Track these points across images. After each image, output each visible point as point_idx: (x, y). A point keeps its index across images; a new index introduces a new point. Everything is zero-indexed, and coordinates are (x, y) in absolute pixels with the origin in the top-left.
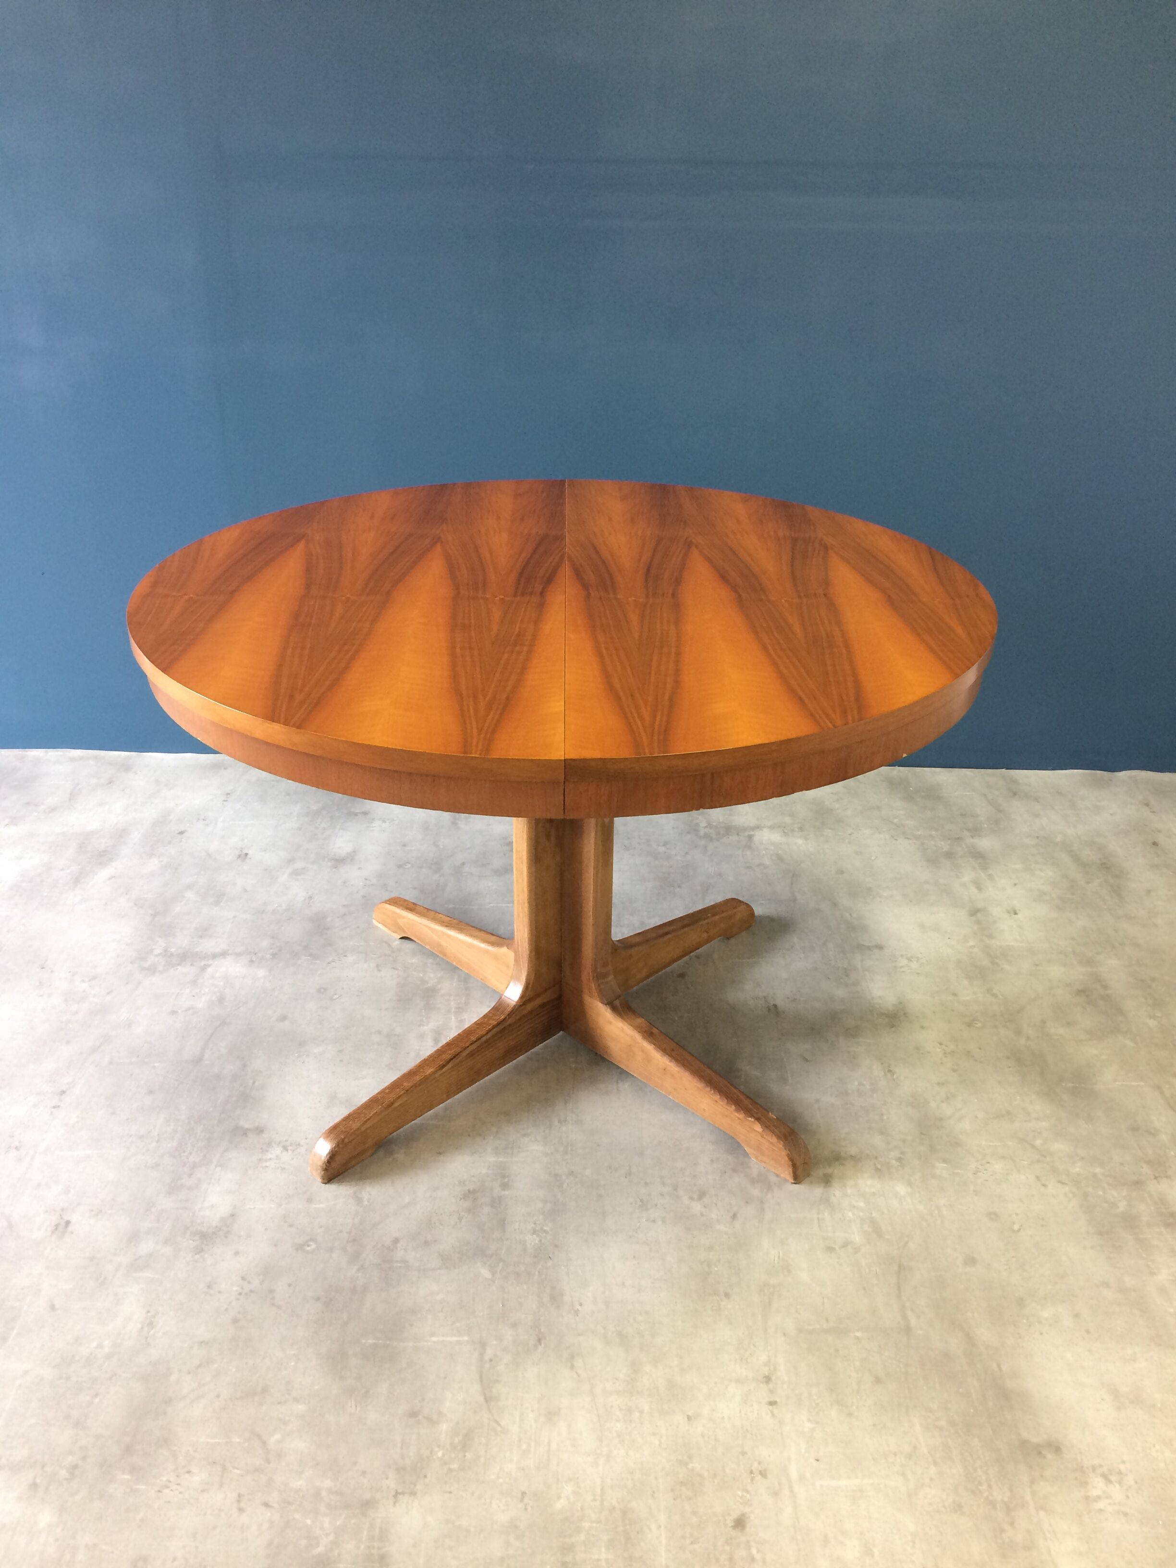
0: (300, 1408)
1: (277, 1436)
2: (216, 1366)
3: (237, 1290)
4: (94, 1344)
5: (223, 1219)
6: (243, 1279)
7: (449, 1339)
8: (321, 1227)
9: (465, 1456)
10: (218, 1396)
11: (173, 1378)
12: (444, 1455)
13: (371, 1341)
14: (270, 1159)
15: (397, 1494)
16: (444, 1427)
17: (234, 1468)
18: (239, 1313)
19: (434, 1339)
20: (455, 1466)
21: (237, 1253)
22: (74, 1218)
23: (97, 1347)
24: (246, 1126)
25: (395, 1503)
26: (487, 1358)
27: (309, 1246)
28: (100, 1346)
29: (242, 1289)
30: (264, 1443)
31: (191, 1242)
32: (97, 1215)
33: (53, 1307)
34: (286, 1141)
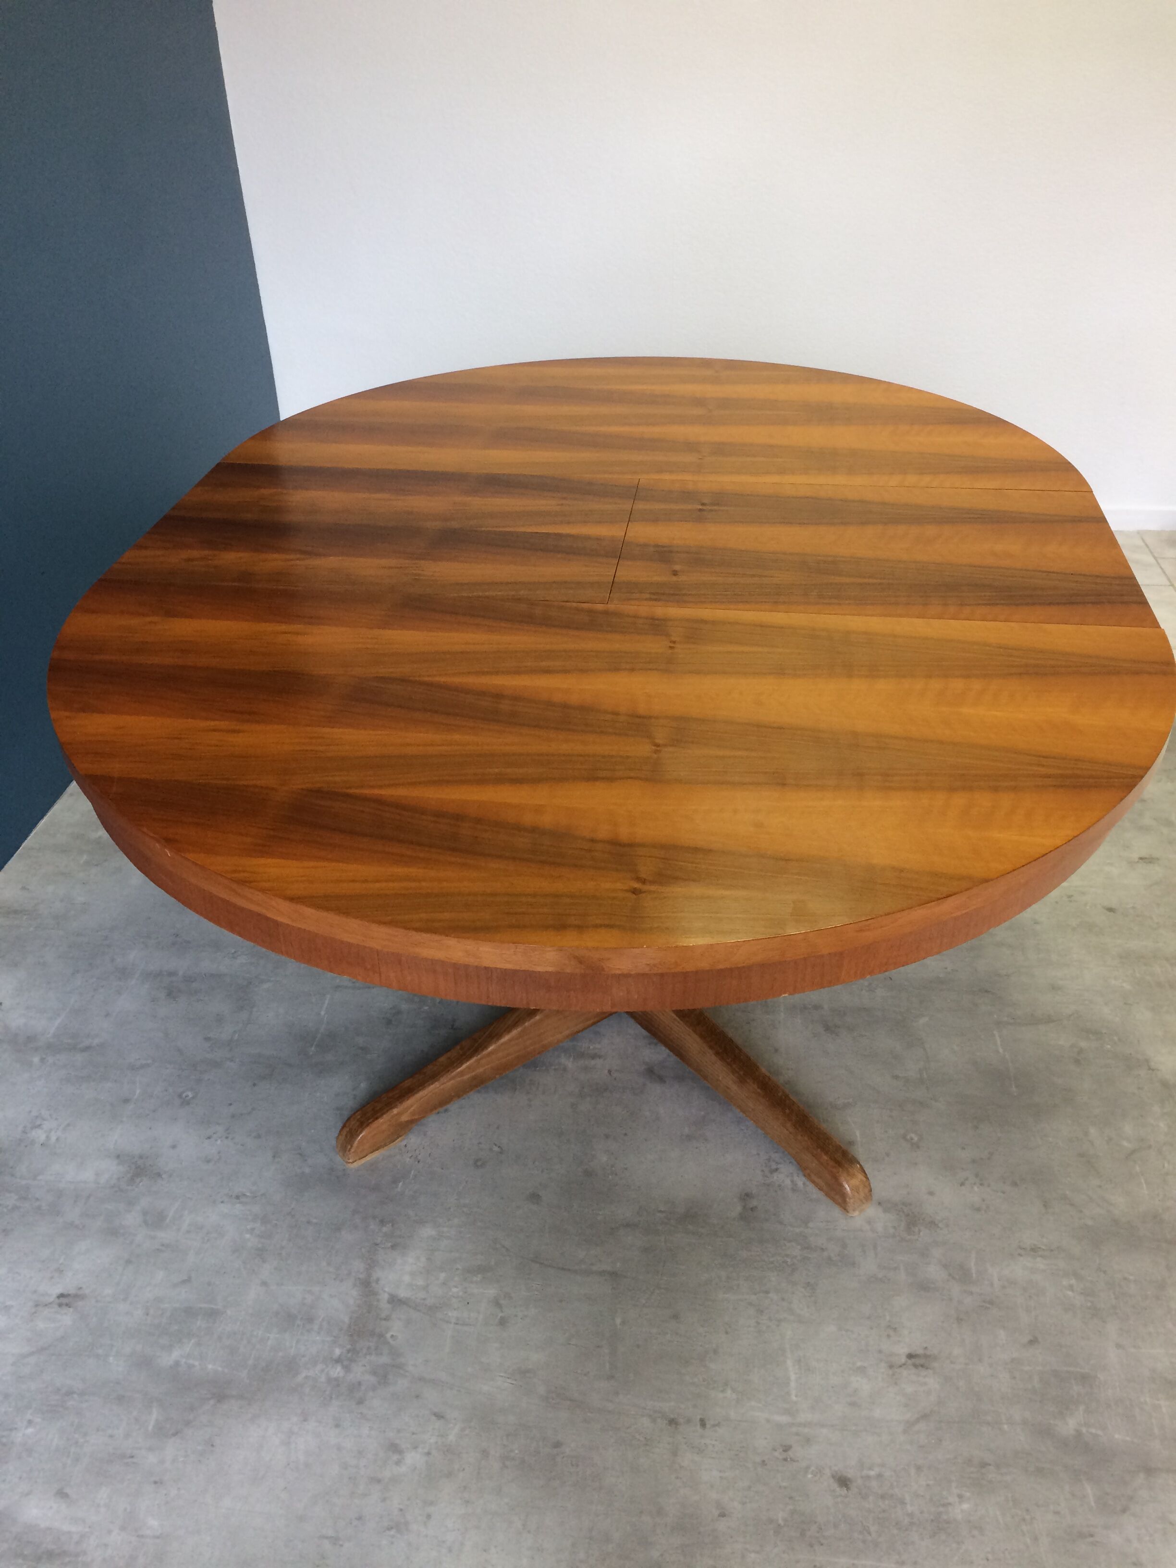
0: (1093, 1131)
1: (1125, 1144)
2: (1067, 1192)
3: (978, 1187)
4: (1070, 1293)
5: (886, 1211)
6: (962, 1184)
7: (999, 1042)
8: (886, 1132)
9: (1105, 1033)
10: (1100, 1187)
11: (1090, 1222)
12: (1109, 1044)
13: (1014, 1089)
14: (792, 1181)
15: (1150, 1069)
16: (1083, 1044)
17: (1164, 1167)
18: (1004, 1183)
19: (1001, 1050)
20: (1116, 1038)
21: (931, 1193)
22: (902, 1350)
23: (1073, 1291)
24: (739, 1209)
25: (1158, 1070)
26: (1012, 1021)
27: (912, 1139)
28: (1071, 1287)
29: (975, 1184)
30: (1133, 1152)
31: (921, 1234)
32: (895, 1329)
33: (1033, 1342)
34: (763, 1171)
